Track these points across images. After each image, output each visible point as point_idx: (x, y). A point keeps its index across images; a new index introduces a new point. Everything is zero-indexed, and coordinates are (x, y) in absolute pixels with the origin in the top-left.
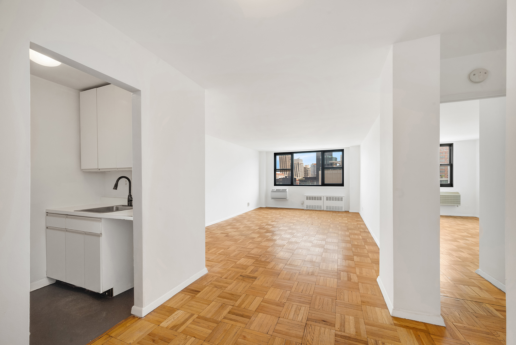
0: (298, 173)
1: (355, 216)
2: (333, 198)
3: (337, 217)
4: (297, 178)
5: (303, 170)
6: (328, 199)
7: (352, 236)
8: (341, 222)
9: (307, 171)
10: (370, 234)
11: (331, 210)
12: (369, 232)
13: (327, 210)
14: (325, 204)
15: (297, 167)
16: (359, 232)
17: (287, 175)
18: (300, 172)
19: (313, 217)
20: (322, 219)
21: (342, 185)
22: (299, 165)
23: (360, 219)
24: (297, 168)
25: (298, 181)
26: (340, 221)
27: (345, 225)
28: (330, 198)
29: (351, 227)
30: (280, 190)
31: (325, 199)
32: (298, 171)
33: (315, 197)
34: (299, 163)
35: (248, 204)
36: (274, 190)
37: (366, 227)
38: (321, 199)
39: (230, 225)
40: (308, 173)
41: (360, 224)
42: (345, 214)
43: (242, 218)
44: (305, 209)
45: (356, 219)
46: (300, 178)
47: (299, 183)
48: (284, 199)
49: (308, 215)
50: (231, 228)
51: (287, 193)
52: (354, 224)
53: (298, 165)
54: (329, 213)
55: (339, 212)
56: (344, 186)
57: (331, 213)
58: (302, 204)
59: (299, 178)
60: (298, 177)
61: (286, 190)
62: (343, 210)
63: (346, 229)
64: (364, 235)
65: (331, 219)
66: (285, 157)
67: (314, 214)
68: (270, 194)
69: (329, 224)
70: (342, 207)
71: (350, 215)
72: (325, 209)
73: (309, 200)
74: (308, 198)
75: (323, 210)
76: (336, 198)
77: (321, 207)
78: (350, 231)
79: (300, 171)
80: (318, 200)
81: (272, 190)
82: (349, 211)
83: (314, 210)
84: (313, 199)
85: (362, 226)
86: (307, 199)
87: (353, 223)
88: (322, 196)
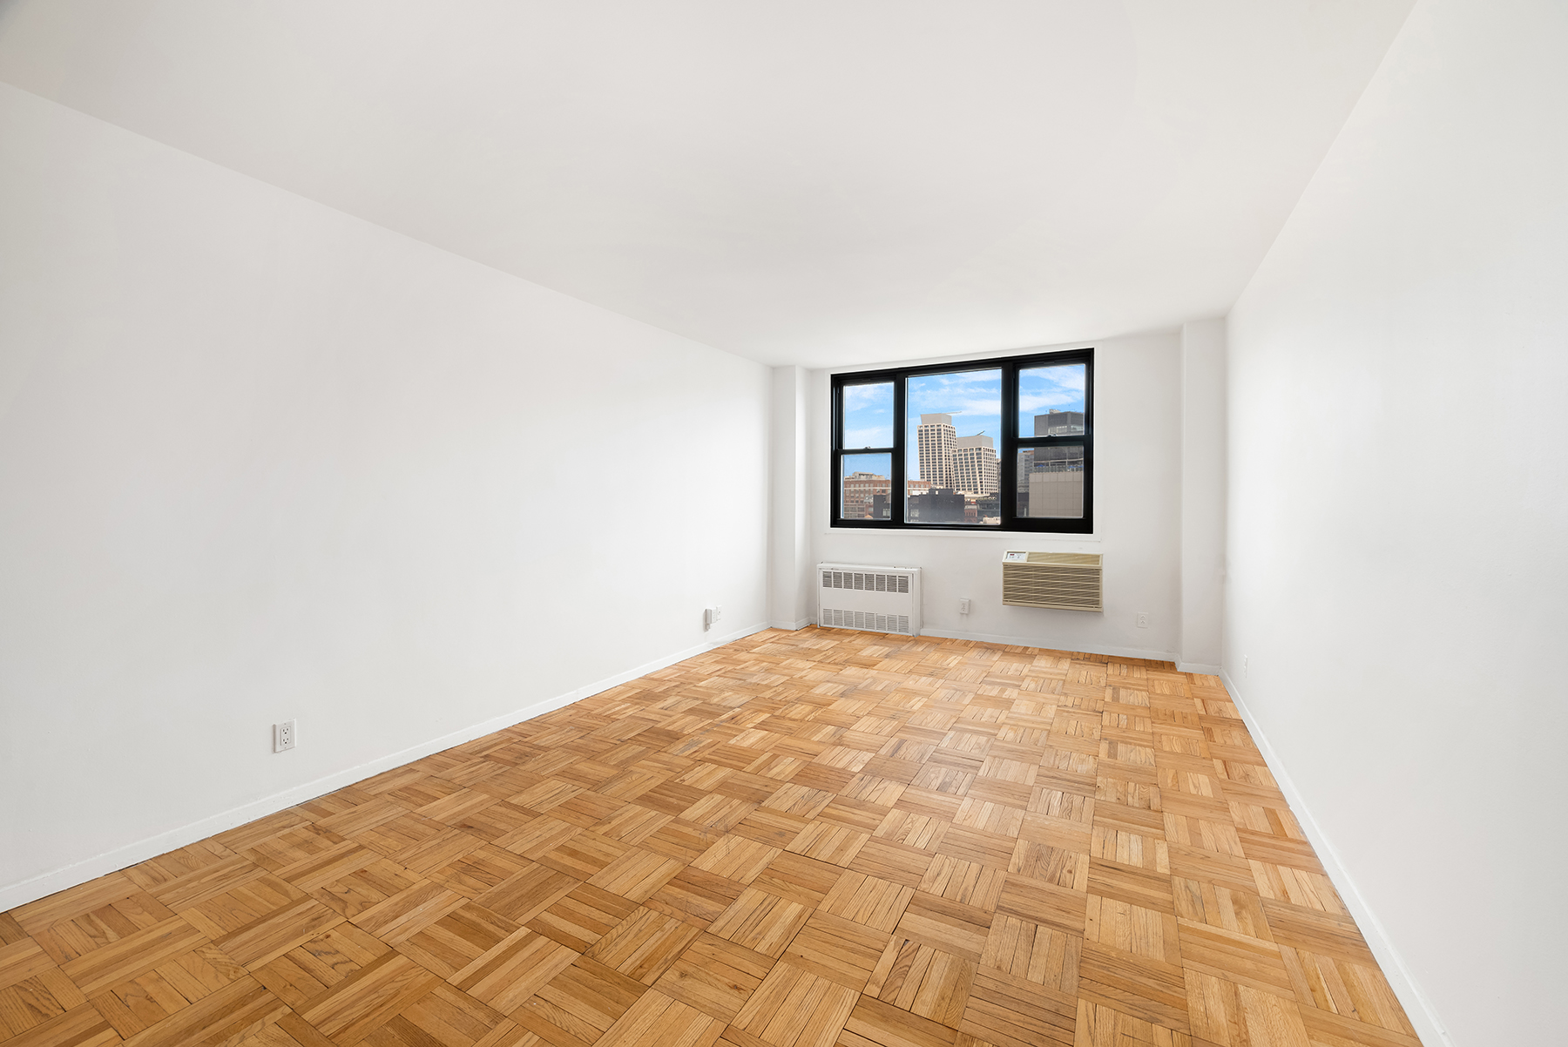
15: (976, 460)
17: (937, 488)
18: (983, 477)
24: (976, 464)
34: (980, 449)
53: (977, 454)
60: (977, 493)
66: (936, 432)
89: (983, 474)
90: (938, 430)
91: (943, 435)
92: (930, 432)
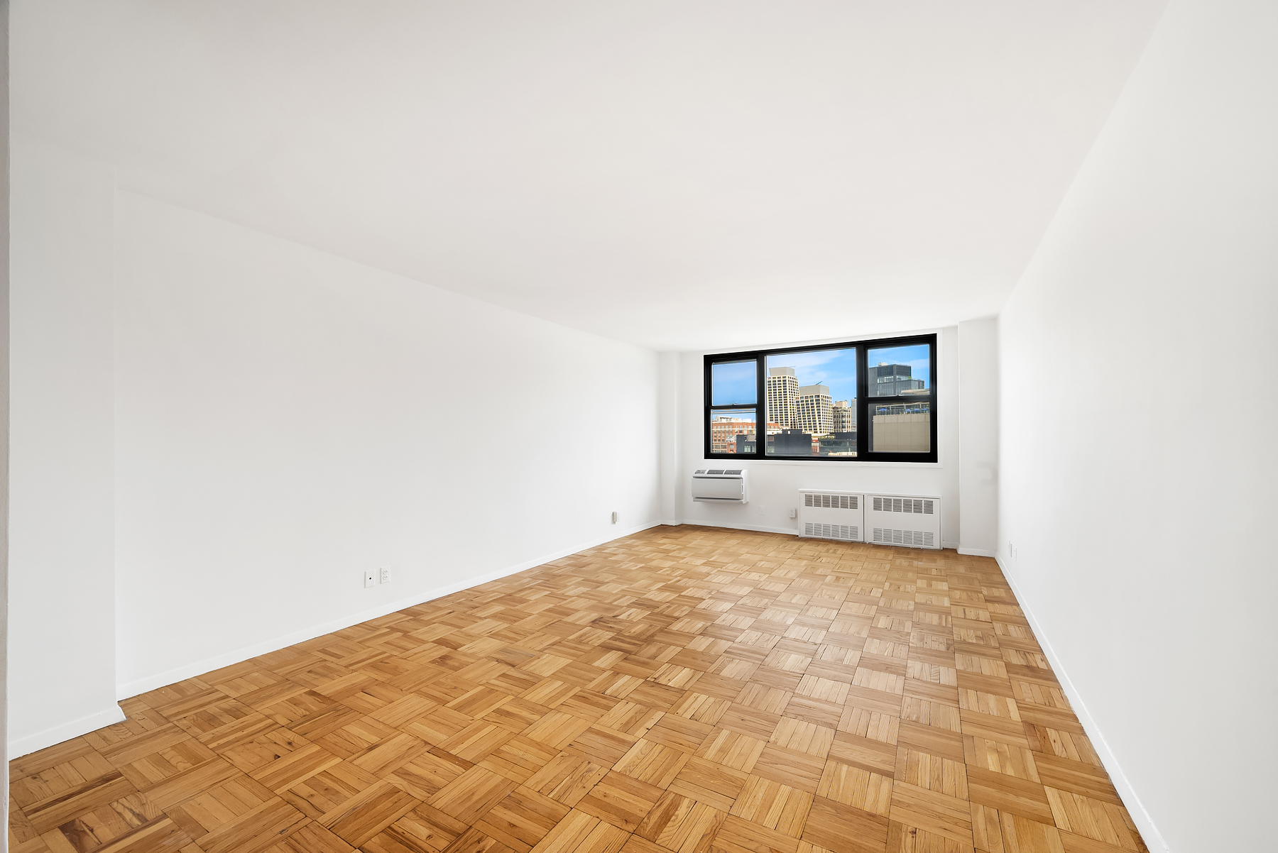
0: (818, 423)
1: (979, 576)
2: (897, 502)
3: (910, 574)
4: (813, 435)
5: (830, 414)
6: (877, 504)
7: (971, 700)
8: (923, 601)
9: (843, 417)
10: (1060, 688)
11: (892, 543)
12: (1048, 676)
13: (877, 542)
14: (869, 524)
15: (815, 405)
16: (1003, 673)
17: (788, 428)
18: (822, 419)
19: (818, 572)
20: (851, 584)
21: (931, 457)
22: (821, 402)
23: (999, 593)
24: (816, 409)
25: (816, 443)
26: (920, 598)
27: (940, 618)
28: (887, 502)
29: (963, 632)
30: (721, 472)
31: (870, 503)
32: (817, 417)
33: (835, 499)
34: (818, 396)
36: (704, 472)
37: (1033, 638)
38: (854, 505)
40: (843, 422)
41: (1006, 621)
42: (940, 563)
43: (575, 566)
44: (803, 535)
45: (985, 591)
46: (823, 434)
47: (820, 451)
48: (733, 501)
49: (805, 562)
50: (495, 616)
51: (741, 482)
52: (977, 620)
53: (816, 400)
54: (881, 554)
55: (919, 551)
56: (936, 462)
57: (891, 557)
58: (793, 518)
59: (819, 434)
60: (818, 432)
61: (739, 472)
62: (936, 546)
63: (943, 648)
64: (1029, 691)
65: (887, 585)
66: (782, 382)
67: (828, 559)
68: (691, 486)
69: (872, 613)
70: (930, 536)
71: (961, 569)
72: (870, 539)
73: (813, 508)
74: (813, 500)
75: (864, 543)
76: (908, 504)
77: (854, 531)
78: (960, 661)
80: (844, 506)
81: (698, 472)
82: (955, 551)
83: (831, 541)
84: (827, 505)
85: (1011, 628)
86: (809, 502)
87: (971, 614)
88: (858, 494)
89: (821, 417)
90: (784, 381)
91: (787, 385)
92: (777, 383)
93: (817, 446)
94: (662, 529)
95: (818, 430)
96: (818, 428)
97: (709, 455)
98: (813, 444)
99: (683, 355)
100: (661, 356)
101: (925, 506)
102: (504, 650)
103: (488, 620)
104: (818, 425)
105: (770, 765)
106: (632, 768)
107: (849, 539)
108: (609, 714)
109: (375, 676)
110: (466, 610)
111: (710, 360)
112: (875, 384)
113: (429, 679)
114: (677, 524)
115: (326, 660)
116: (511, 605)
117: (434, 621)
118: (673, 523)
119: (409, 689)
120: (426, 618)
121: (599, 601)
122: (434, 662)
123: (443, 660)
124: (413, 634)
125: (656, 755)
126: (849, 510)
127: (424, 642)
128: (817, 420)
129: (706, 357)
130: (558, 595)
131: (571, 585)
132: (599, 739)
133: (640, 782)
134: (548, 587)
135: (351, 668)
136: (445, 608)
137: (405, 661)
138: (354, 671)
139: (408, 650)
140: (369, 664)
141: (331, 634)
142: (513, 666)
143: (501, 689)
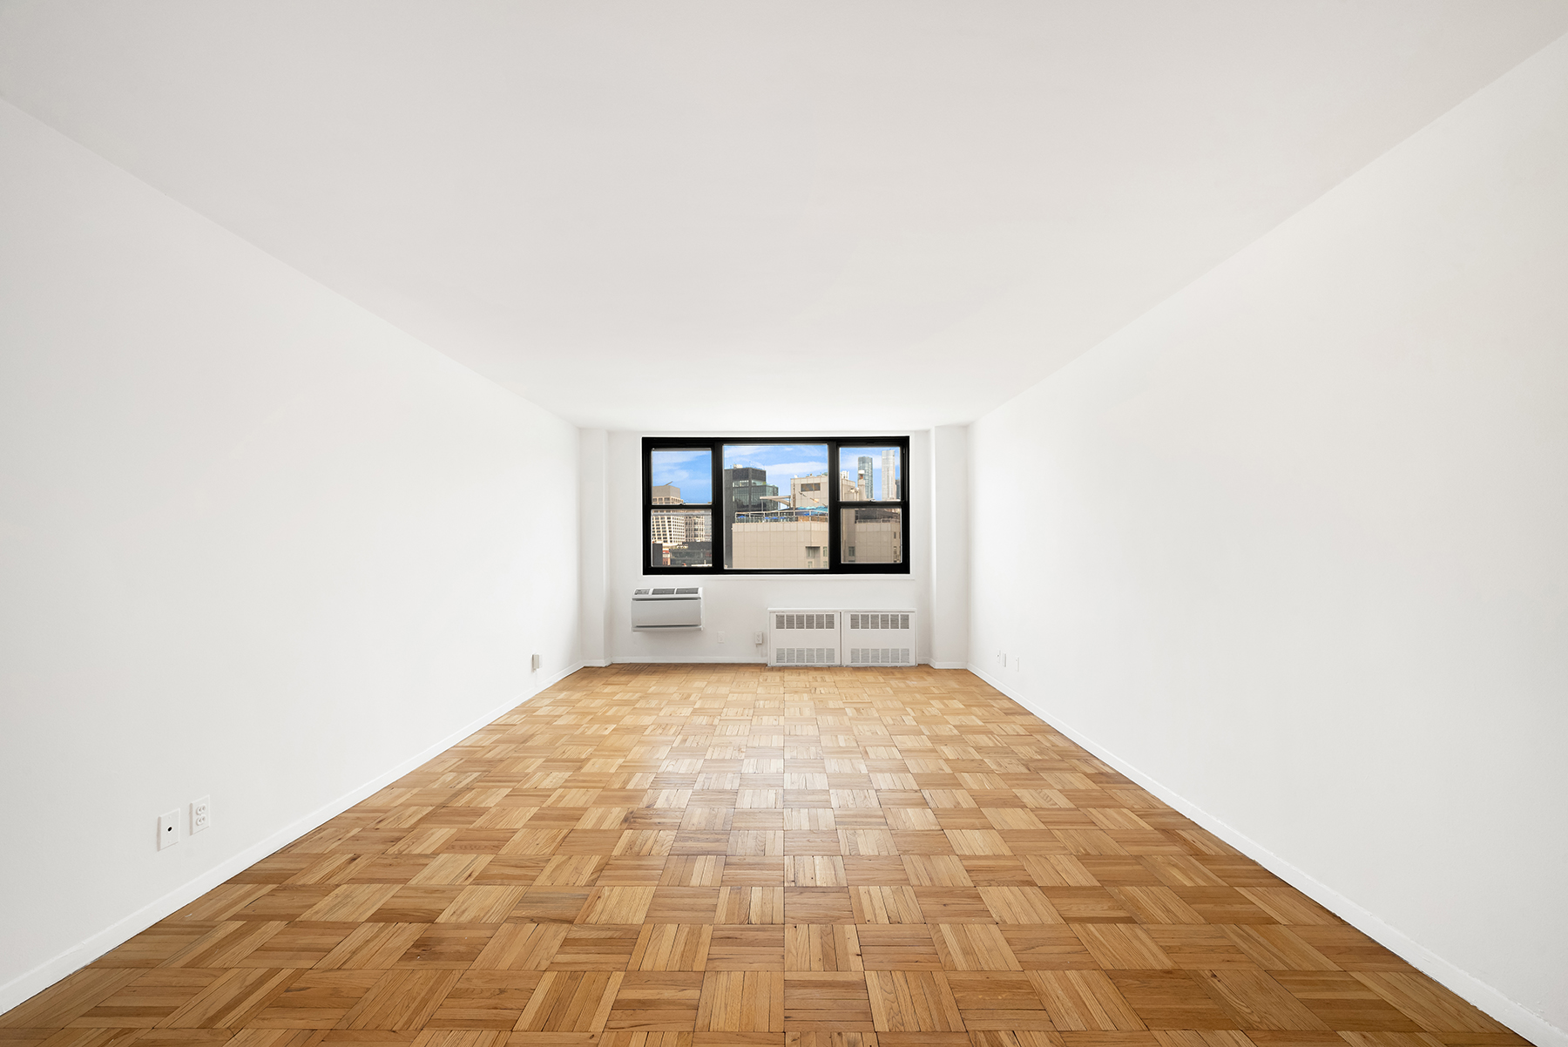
0: (667, 530)
2: (875, 617)
4: (664, 544)
5: (682, 519)
6: (856, 621)
9: (695, 524)
11: (870, 664)
13: (855, 664)
14: (848, 643)
21: (903, 568)
25: (667, 552)
30: (671, 592)
31: (847, 621)
32: (667, 523)
33: (810, 618)
35: (535, 662)
36: (646, 592)
38: (831, 625)
39: (441, 812)
40: (695, 530)
42: (916, 676)
43: (510, 741)
44: (773, 662)
46: (674, 544)
47: (671, 560)
48: (690, 627)
50: (450, 846)
51: (700, 603)
54: (870, 677)
55: (895, 670)
56: (908, 572)
58: (758, 645)
59: (669, 544)
61: (695, 591)
62: (912, 662)
68: (627, 611)
70: (906, 652)
71: (934, 679)
72: (847, 661)
73: (785, 630)
74: (785, 621)
75: (841, 666)
76: (885, 619)
77: (831, 654)
79: (672, 523)
80: (820, 626)
81: (639, 592)
82: (930, 666)
83: (806, 667)
84: (801, 626)
86: (780, 625)
88: (834, 611)
93: (667, 558)
94: (588, 673)
95: (669, 540)
96: (668, 536)
97: (648, 570)
98: (664, 556)
99: (612, 434)
100: (583, 432)
101: (898, 621)
102: (524, 901)
103: (443, 857)
104: (668, 533)
105: (1028, 951)
106: (898, 1018)
107: (826, 663)
108: (790, 951)
109: (301, 1024)
110: (381, 847)
111: (650, 445)
112: (730, 488)
113: (432, 991)
114: (607, 664)
115: (131, 1030)
116: (463, 823)
117: (334, 881)
118: (602, 663)
119: (409, 1022)
120: (312, 879)
121: (603, 788)
122: (408, 956)
123: (424, 948)
124: (306, 915)
125: (905, 987)
126: (825, 630)
127: (353, 926)
128: (667, 527)
129: (644, 440)
130: (527, 790)
131: (535, 773)
132: (816, 993)
133: (926, 1033)
134: (500, 781)
135: (220, 1025)
136: (333, 852)
137: (340, 973)
138: (233, 1030)
139: (330, 951)
140: (261, 1003)
141: (86, 968)
142: (571, 922)
143: (590, 967)
